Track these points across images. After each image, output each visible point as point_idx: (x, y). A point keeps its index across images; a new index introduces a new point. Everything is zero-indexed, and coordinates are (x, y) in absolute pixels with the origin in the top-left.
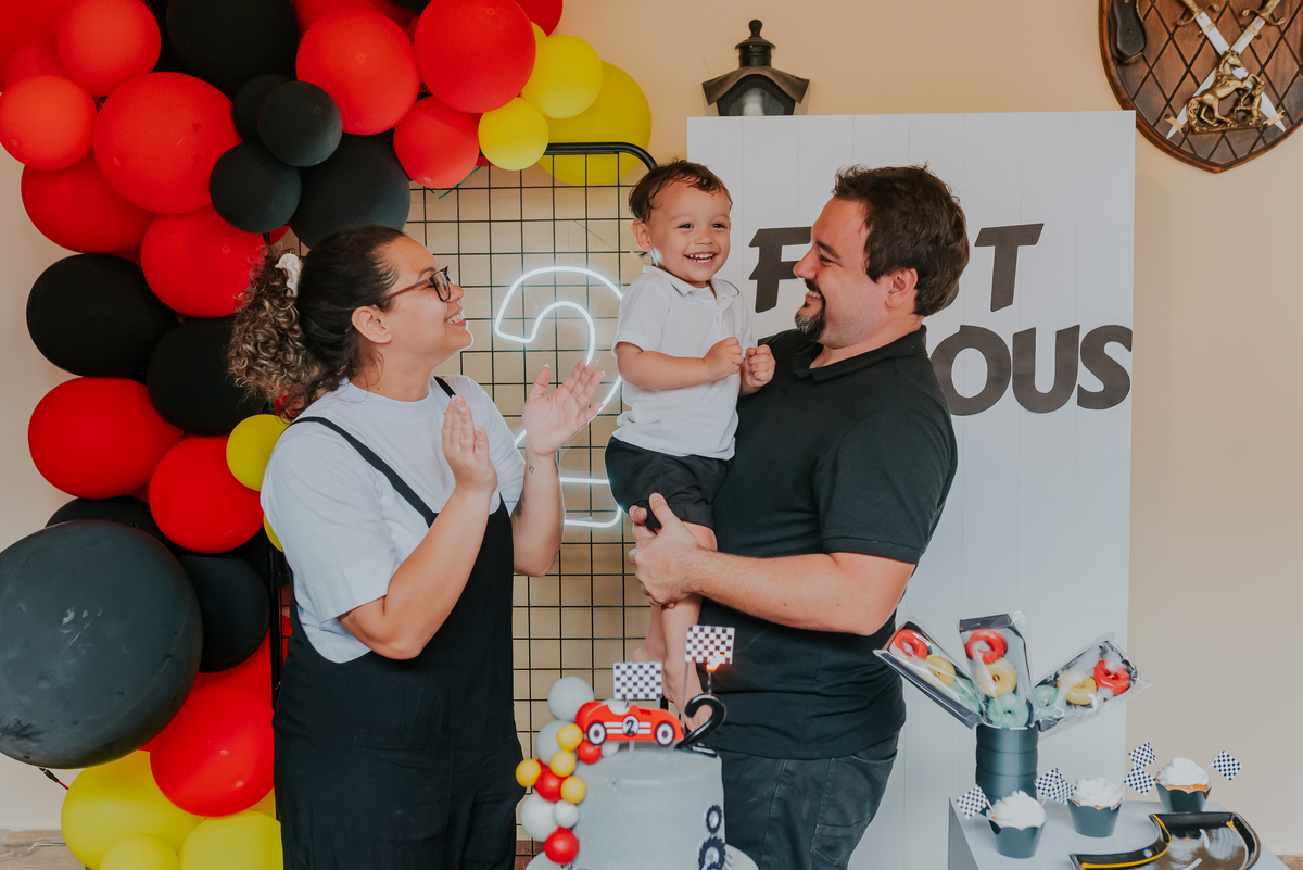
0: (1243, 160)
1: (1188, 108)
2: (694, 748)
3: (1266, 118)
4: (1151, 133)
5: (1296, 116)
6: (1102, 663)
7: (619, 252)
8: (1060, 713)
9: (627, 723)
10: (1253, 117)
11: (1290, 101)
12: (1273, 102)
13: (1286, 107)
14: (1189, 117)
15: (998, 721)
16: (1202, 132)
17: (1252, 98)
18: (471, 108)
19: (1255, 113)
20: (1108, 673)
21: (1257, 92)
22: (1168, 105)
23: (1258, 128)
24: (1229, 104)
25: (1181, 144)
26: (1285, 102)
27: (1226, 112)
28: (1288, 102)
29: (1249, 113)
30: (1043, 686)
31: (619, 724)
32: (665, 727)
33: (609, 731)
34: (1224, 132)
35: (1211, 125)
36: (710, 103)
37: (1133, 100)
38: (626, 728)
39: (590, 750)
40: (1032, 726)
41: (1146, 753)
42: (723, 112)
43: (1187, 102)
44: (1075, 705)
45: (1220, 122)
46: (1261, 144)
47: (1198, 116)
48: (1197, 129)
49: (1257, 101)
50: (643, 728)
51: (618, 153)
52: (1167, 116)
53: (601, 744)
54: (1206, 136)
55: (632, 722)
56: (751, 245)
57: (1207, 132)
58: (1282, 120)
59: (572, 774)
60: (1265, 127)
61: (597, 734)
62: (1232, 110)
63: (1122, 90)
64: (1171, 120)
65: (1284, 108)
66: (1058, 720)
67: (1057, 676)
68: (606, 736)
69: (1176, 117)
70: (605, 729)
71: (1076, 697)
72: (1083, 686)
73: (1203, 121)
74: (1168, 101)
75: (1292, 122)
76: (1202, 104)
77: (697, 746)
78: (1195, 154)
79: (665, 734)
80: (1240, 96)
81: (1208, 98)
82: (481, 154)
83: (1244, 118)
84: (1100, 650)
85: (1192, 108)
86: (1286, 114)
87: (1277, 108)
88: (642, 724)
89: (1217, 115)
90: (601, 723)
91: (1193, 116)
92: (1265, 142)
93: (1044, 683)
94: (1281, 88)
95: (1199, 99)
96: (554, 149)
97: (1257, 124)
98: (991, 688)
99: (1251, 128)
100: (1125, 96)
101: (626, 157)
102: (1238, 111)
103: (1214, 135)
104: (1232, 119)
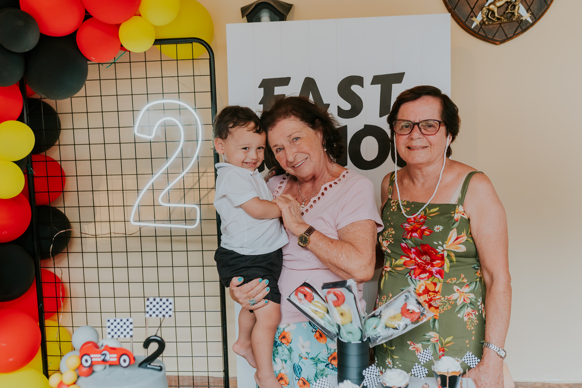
0: (511, 38)
1: (482, 12)
2: (148, 366)
3: (522, 16)
4: (464, 26)
5: (537, 14)
6: (406, 304)
7: (195, 92)
8: (380, 333)
9: (103, 355)
10: (515, 16)
11: (534, 7)
12: (525, 8)
13: (532, 10)
14: (483, 17)
15: (345, 338)
16: (489, 24)
17: (514, 6)
18: (113, 21)
19: (516, 14)
20: (409, 310)
21: (517, 3)
22: (472, 11)
23: (518, 22)
24: (503, 10)
25: (479, 31)
26: (531, 8)
27: (502, 13)
28: (533, 8)
29: (513, 14)
30: (373, 318)
31: (99, 355)
32: (124, 357)
33: (93, 360)
34: (500, 24)
35: (494, 21)
36: (243, 17)
37: (454, 9)
38: (103, 357)
39: (84, 370)
40: (364, 340)
41: (427, 354)
42: (249, 21)
43: (481, 9)
44: (389, 328)
45: (498, 19)
46: (519, 30)
47: (487, 16)
48: (486, 23)
49: (517, 7)
50: (112, 357)
51: (192, 43)
52: (472, 17)
53: (91, 366)
54: (491, 26)
55: (106, 355)
56: (260, 87)
57: (492, 24)
58: (530, 17)
59: (74, 383)
60: (522, 21)
61: (86, 361)
62: (504, 13)
63: (449, 4)
64: (474, 19)
65: (531, 11)
66: (379, 337)
67: (381, 312)
68: (92, 362)
69: (476, 17)
70: (91, 358)
71: (390, 324)
72: (394, 317)
73: (490, 19)
74: (472, 9)
75: (535, 18)
76: (489, 10)
77: (150, 364)
78: (486, 36)
79: (125, 361)
80: (508, 5)
81: (492, 7)
82: (122, 46)
83: (511, 17)
84: (405, 297)
85: (484, 12)
86: (532, 14)
87: (527, 11)
88: (112, 355)
89: (496, 15)
90: (89, 355)
91: (484, 16)
92: (521, 28)
93: (374, 316)
94: (530, 1)
95: (487, 7)
96: (158, 42)
97: (517, 19)
98: (339, 320)
99: (514, 21)
100: (450, 7)
101: (196, 45)
102: (507, 13)
103: (495, 26)
104: (504, 17)
